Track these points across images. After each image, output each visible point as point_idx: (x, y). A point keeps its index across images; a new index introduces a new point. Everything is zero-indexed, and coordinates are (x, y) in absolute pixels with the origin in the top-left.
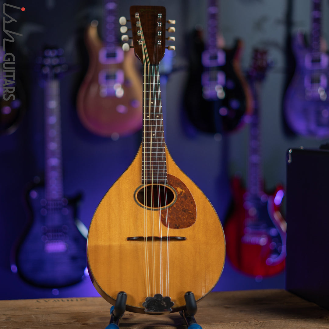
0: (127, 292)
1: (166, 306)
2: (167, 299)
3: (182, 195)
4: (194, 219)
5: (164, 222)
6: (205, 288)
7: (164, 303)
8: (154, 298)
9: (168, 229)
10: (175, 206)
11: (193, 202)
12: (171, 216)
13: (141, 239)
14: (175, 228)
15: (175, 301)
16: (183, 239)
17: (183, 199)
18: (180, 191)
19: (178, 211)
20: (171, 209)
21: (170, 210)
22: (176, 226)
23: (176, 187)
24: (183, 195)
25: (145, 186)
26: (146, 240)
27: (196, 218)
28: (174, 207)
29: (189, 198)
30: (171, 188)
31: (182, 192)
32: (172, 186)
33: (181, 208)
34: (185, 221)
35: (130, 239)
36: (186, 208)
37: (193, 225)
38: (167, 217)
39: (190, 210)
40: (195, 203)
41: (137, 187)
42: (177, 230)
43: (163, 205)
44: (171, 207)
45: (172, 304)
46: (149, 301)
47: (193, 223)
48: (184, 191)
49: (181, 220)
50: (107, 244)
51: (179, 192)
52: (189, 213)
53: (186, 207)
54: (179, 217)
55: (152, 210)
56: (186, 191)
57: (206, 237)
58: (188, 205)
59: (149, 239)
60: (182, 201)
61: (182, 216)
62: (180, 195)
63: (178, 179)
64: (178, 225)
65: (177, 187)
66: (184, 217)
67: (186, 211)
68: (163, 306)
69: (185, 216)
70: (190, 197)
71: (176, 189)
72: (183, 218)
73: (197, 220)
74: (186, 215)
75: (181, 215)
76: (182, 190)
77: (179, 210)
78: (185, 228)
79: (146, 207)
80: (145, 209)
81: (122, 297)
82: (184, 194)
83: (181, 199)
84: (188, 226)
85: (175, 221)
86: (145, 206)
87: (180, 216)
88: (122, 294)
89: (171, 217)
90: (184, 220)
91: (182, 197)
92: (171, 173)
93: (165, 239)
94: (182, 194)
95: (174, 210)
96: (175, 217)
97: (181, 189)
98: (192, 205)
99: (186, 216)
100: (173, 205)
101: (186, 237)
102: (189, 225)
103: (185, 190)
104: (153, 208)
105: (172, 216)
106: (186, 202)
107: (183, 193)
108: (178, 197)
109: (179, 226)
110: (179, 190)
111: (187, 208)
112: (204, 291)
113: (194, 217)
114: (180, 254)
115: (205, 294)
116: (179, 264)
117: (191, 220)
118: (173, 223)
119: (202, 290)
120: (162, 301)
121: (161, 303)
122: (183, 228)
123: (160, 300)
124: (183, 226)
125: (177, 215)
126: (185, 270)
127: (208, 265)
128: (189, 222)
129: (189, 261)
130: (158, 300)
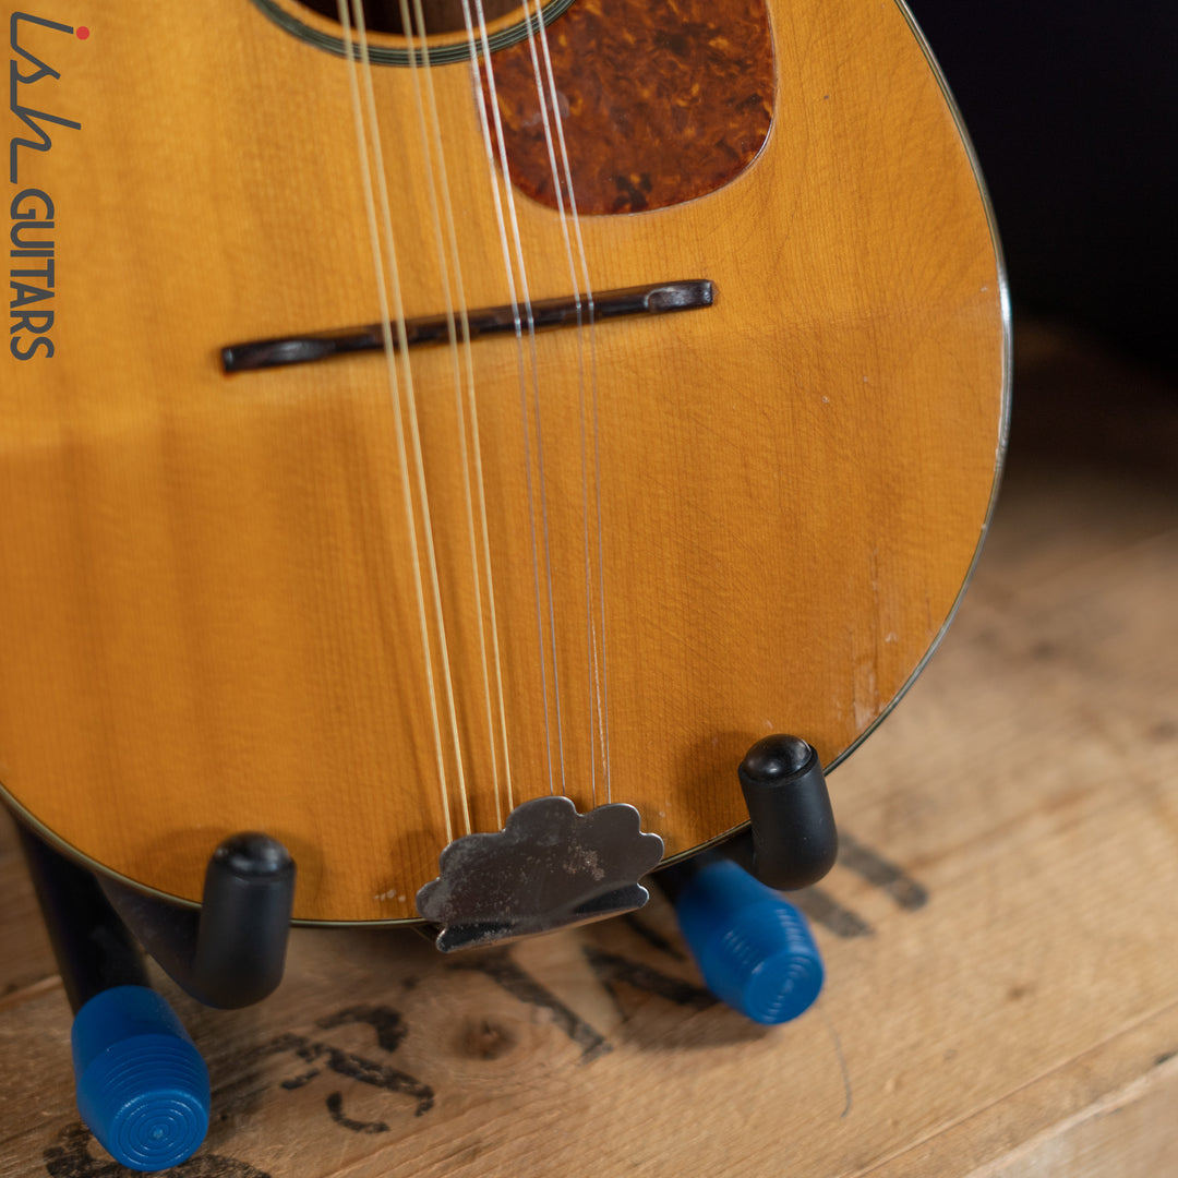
1: (599, 874)
2: (614, 823)
4: (756, 105)
5: (519, 161)
6: (875, 667)
7: (591, 859)
8: (509, 835)
9: (568, 225)
10: (594, 7)
14: (615, 208)
16: (699, 296)
19: (626, 46)
20: (563, 39)
21: (561, 50)
22: (626, 194)
27: (771, 101)
28: (590, 18)
33: (648, 22)
34: (690, 132)
36: (685, 19)
37: (757, 161)
38: (550, 107)
39: (718, 32)
42: (627, 224)
46: (466, 867)
47: (756, 144)
49: (659, 132)
52: (717, 57)
54: (641, 106)
55: (418, 59)
61: (659, 94)
64: (635, 179)
66: (682, 103)
67: (691, 41)
68: (585, 876)
69: (687, 90)
72: (675, 109)
73: (778, 113)
74: (692, 80)
75: (653, 87)
77: (630, 38)
78: (698, 193)
84: (721, 179)
85: (608, 142)
87: (646, 94)
90: (680, 129)
95: (593, 44)
96: (605, 111)
99: (695, 89)
101: (712, 275)
102: (724, 163)
104: (423, 42)
105: (580, 101)
109: (647, 183)
111: (696, 11)
112: (871, 688)
113: (759, 92)
114: (674, 427)
115: (876, 712)
116: (668, 513)
117: (732, 125)
118: (597, 169)
119: (857, 686)
120: (570, 849)
121: (565, 866)
122: (682, 201)
123: (553, 840)
124: (678, 178)
125: (623, 84)
126: (719, 553)
127: (888, 485)
128: (721, 144)
129: (747, 479)
130: (539, 843)
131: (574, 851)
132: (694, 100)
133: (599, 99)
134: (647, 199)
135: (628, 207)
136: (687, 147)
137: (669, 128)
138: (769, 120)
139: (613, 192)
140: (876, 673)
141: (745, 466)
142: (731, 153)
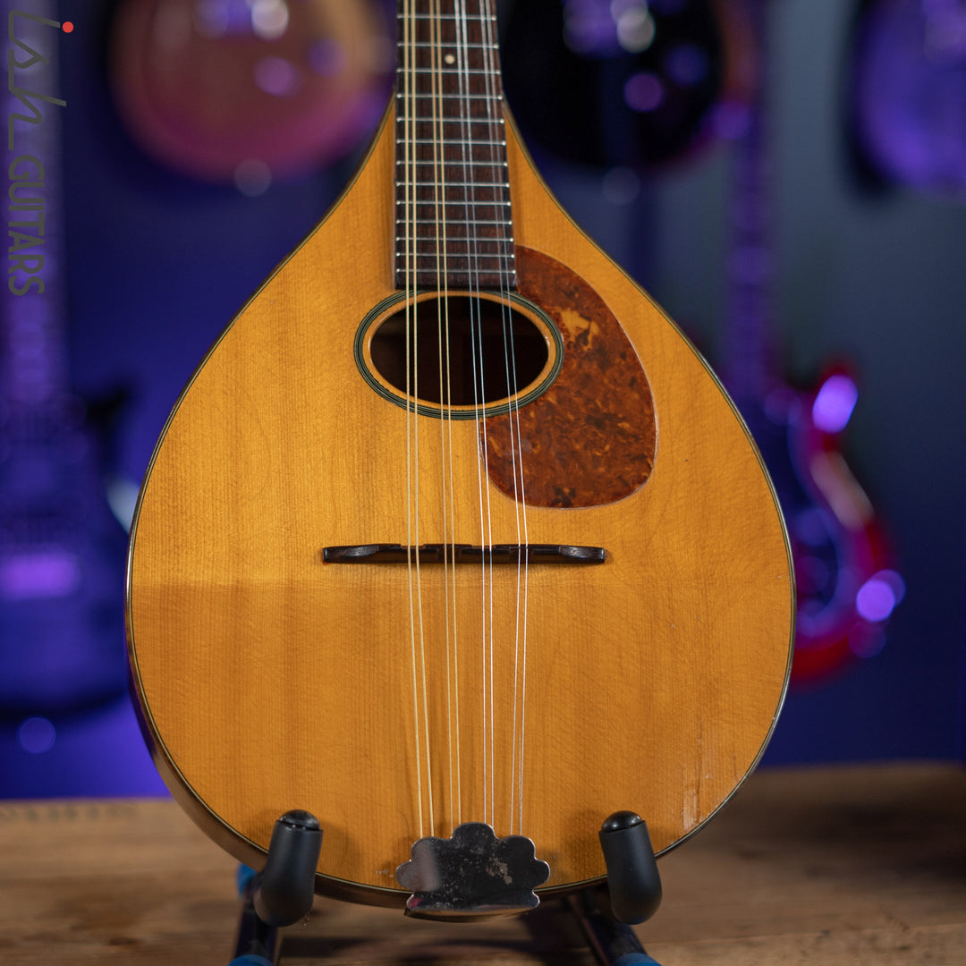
0: (323, 812)
1: (509, 880)
2: (518, 849)
3: (585, 348)
4: (643, 460)
5: (500, 473)
6: (698, 792)
7: (503, 869)
8: (453, 841)
9: (522, 510)
10: (551, 399)
11: (638, 383)
12: (534, 446)
13: (389, 555)
14: (553, 504)
15: (553, 857)
16: (594, 557)
17: (593, 368)
18: (578, 328)
19: (568, 421)
20: (532, 414)
21: (530, 420)
22: (560, 497)
23: (558, 309)
24: (590, 346)
25: (411, 299)
26: (413, 561)
27: (652, 457)
28: (549, 405)
29: (618, 360)
30: (534, 310)
31: (587, 332)
32: (537, 302)
33: (583, 410)
34: (602, 470)
35: (335, 555)
36: (605, 411)
37: (641, 491)
38: (516, 450)
39: (624, 419)
40: (646, 385)
41: (369, 306)
42: (560, 514)
43: (496, 392)
44: (535, 401)
45: (540, 871)
47: (642, 480)
48: (595, 329)
49: (583, 467)
50: (225, 579)
51: (573, 332)
52: (622, 432)
53: (605, 403)
54: (574, 453)
55: (446, 416)
56: (603, 330)
57: (703, 548)
58: (614, 393)
59: (432, 555)
60: (588, 376)
61: (585, 448)
62: (577, 345)
63: (568, 273)
64: (566, 490)
65: (564, 307)
66: (598, 454)
67: (607, 422)
68: (499, 879)
69: (603, 448)
70: (623, 356)
71: (558, 319)
72: (594, 457)
73: (657, 465)
74: (606, 443)
75: (582, 443)
76: (584, 324)
77: (571, 417)
78: (603, 502)
79: (416, 401)
80: (412, 411)
81: (297, 837)
82: (593, 343)
83: (580, 366)
84: (617, 496)
85: (553, 469)
86: (407, 397)
87: (578, 447)
88: (299, 826)
89: (535, 451)
90: (596, 467)
91: (588, 356)
92: (532, 241)
93: (505, 556)
94: (586, 343)
95: (549, 418)
96: (553, 454)
97: (582, 316)
98: (636, 396)
99: (607, 448)
100: (543, 395)
101: (608, 547)
102: (621, 490)
103: (599, 325)
104: (450, 408)
105: (539, 446)
106: (606, 381)
107: (590, 338)
108: (568, 357)
109: (573, 493)
110: (572, 320)
111: (612, 407)
112: (695, 806)
113: (646, 453)
114: (577, 628)
115: (697, 822)
116: (571, 677)
117: (628, 469)
118: (545, 483)
119: (685, 802)
120: (490, 859)
121: (487, 870)
122: (592, 505)
123: (481, 851)
124: (592, 493)
125: (565, 440)
126: (600, 706)
127: (710, 684)
128: (620, 478)
129: (620, 666)
130: (472, 851)
131: (493, 861)
132: (606, 453)
133: (550, 446)
134: (572, 502)
135: (561, 504)
136: (599, 477)
137: (589, 466)
138: (651, 469)
139: (552, 495)
140: (698, 797)
141: (620, 657)
142: (625, 483)
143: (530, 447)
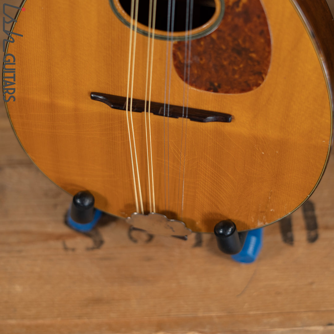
3: (237, 10)
4: (260, 75)
11: (265, 34)
12: (201, 59)
14: (208, 90)
17: (240, 21)
20: (202, 43)
21: (201, 46)
22: (212, 87)
24: (240, 9)
27: (266, 74)
28: (212, 39)
29: (255, 19)
33: (231, 44)
34: (237, 76)
36: (243, 46)
37: (255, 91)
39: (253, 52)
40: (269, 35)
42: (211, 95)
44: (205, 36)
47: (258, 85)
49: (227, 74)
52: (251, 59)
53: (244, 41)
54: (223, 66)
58: (250, 37)
60: (236, 26)
62: (232, 8)
64: (216, 84)
66: (236, 68)
67: (244, 52)
69: (239, 65)
70: (259, 17)
72: (234, 70)
74: (241, 63)
75: (228, 62)
77: (224, 47)
78: (235, 93)
82: (242, 8)
83: (232, 20)
84: (243, 91)
85: (210, 72)
87: (225, 63)
89: (202, 63)
91: (238, 15)
94: (238, 7)
95: (211, 46)
96: (211, 64)
98: (262, 40)
99: (241, 66)
100: (210, 34)
101: (234, 114)
102: (246, 88)
105: (204, 60)
106: (246, 30)
107: (241, 4)
108: (227, 13)
109: (219, 86)
111: (247, 45)
113: (262, 71)
117: (251, 78)
118: (205, 79)
122: (229, 93)
124: (230, 87)
125: (219, 59)
128: (246, 82)
132: (240, 68)
133: (210, 61)
134: (219, 90)
135: (212, 90)
136: (235, 80)
137: (230, 74)
138: (264, 80)
139: (208, 85)
142: (248, 85)
143: (199, 60)
